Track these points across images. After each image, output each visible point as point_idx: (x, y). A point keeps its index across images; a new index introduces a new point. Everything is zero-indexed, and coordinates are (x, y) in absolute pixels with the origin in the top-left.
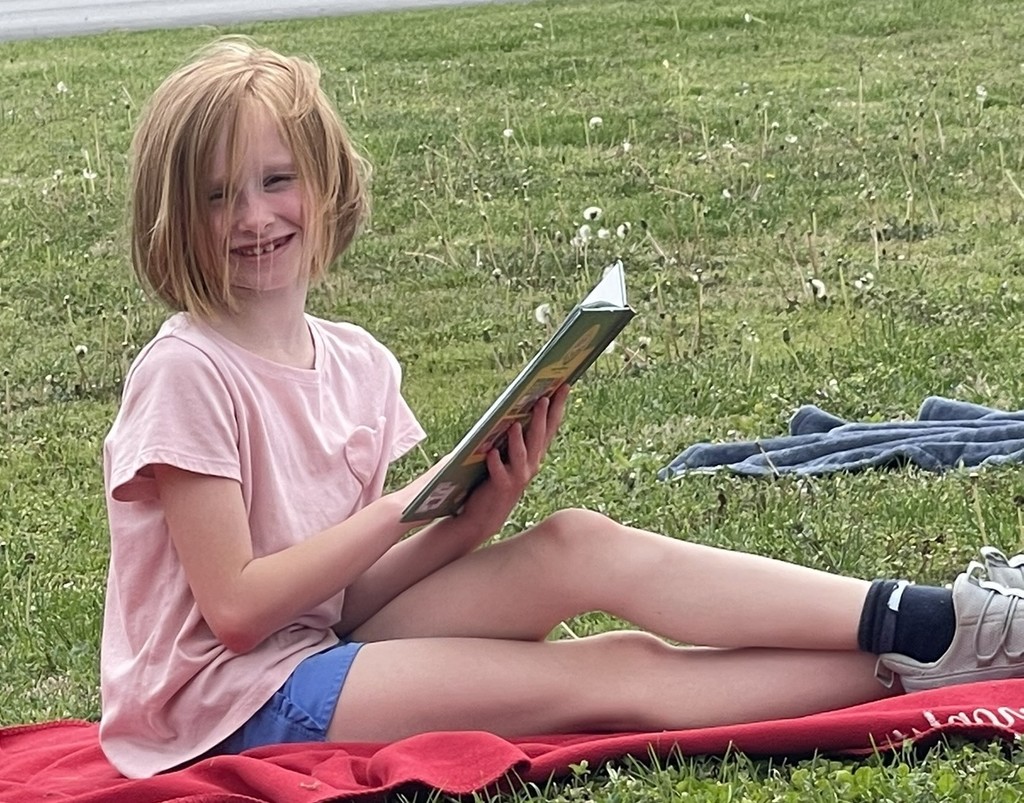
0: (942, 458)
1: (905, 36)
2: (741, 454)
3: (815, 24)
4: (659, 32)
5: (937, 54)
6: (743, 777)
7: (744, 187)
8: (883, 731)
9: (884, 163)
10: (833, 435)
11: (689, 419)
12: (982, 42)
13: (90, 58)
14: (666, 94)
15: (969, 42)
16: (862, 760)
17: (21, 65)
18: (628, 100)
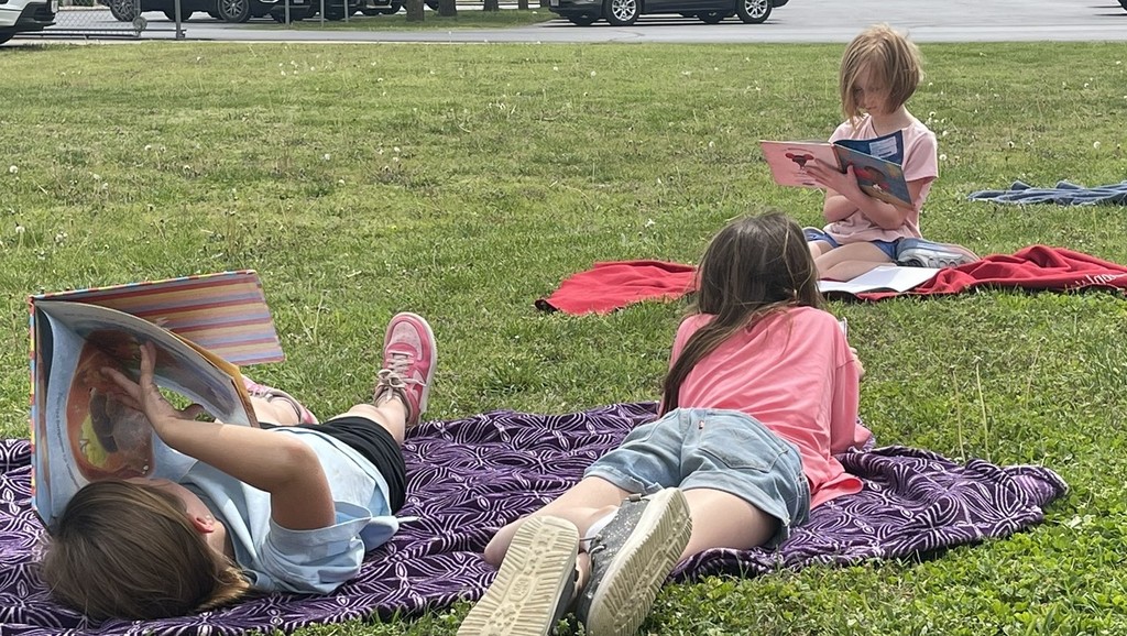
0: (1067, 202)
1: (1036, 64)
2: (995, 195)
3: (1003, 57)
4: (950, 56)
5: (1047, 71)
6: (1021, 295)
7: (982, 110)
8: (1071, 282)
9: (1032, 105)
10: (1027, 192)
11: (973, 183)
12: (1062, 68)
13: (753, 50)
14: (954, 77)
15: (1058, 67)
16: (1061, 293)
17: (732, 51)
18: (941, 78)
